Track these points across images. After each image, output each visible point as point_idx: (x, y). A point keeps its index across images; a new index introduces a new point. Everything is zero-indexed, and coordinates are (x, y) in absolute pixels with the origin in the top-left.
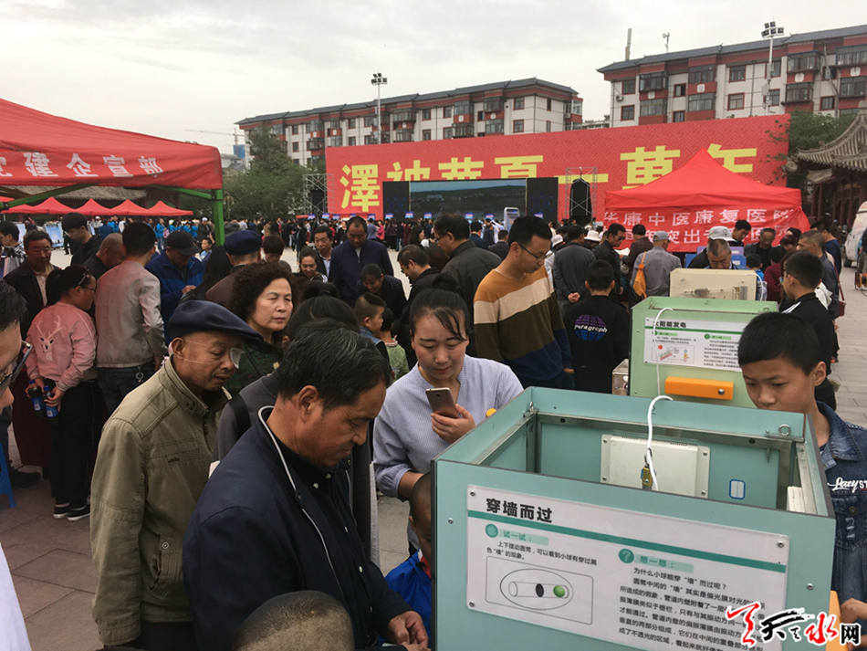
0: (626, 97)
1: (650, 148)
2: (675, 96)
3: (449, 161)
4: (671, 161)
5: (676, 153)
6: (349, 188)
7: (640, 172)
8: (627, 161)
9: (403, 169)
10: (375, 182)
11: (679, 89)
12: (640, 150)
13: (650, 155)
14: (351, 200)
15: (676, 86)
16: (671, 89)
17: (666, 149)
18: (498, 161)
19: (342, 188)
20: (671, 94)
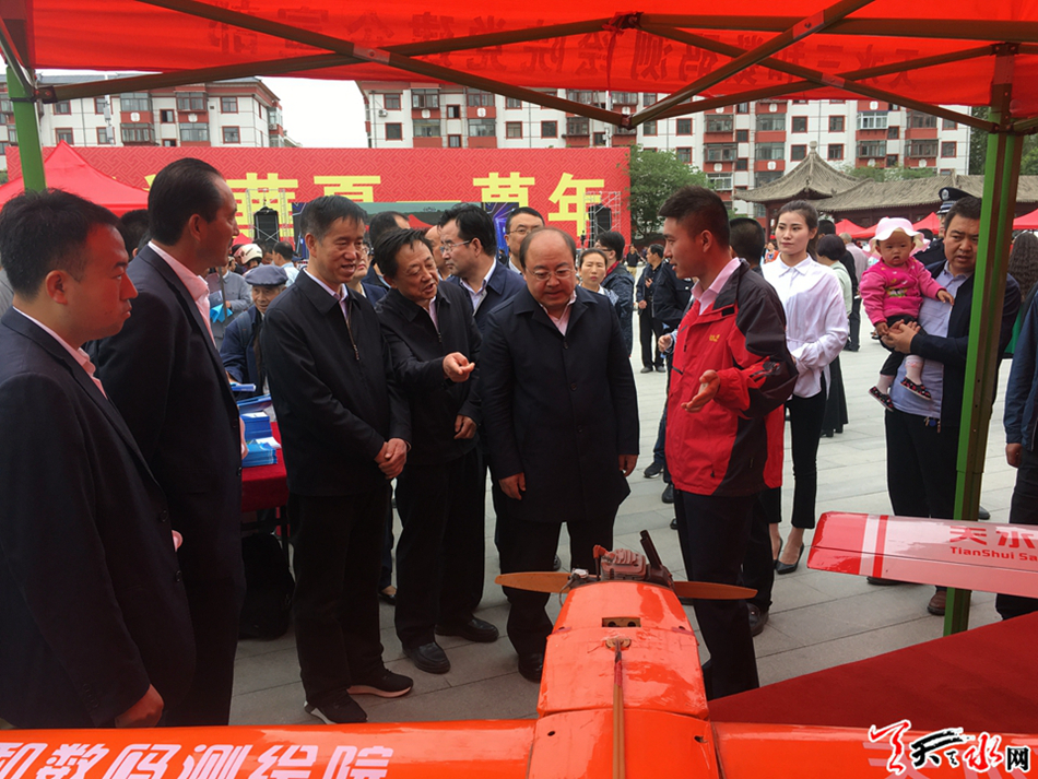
0: (390, 112)
1: (505, 174)
2: (448, 118)
3: (244, 178)
4: (526, 189)
5: (531, 181)
7: (495, 200)
8: (480, 187)
11: (451, 110)
12: (494, 176)
13: (505, 181)
15: (448, 106)
16: (443, 110)
17: (521, 176)
18: (318, 180)
20: (443, 116)
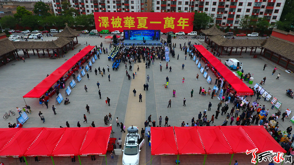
1: (169, 17)
3: (126, 17)
4: (173, 20)
5: (174, 18)
6: (101, 22)
7: (167, 22)
8: (165, 19)
9: (115, 18)
10: (108, 21)
12: (167, 17)
14: (102, 25)
17: (172, 17)
18: (138, 18)
19: (99, 22)
